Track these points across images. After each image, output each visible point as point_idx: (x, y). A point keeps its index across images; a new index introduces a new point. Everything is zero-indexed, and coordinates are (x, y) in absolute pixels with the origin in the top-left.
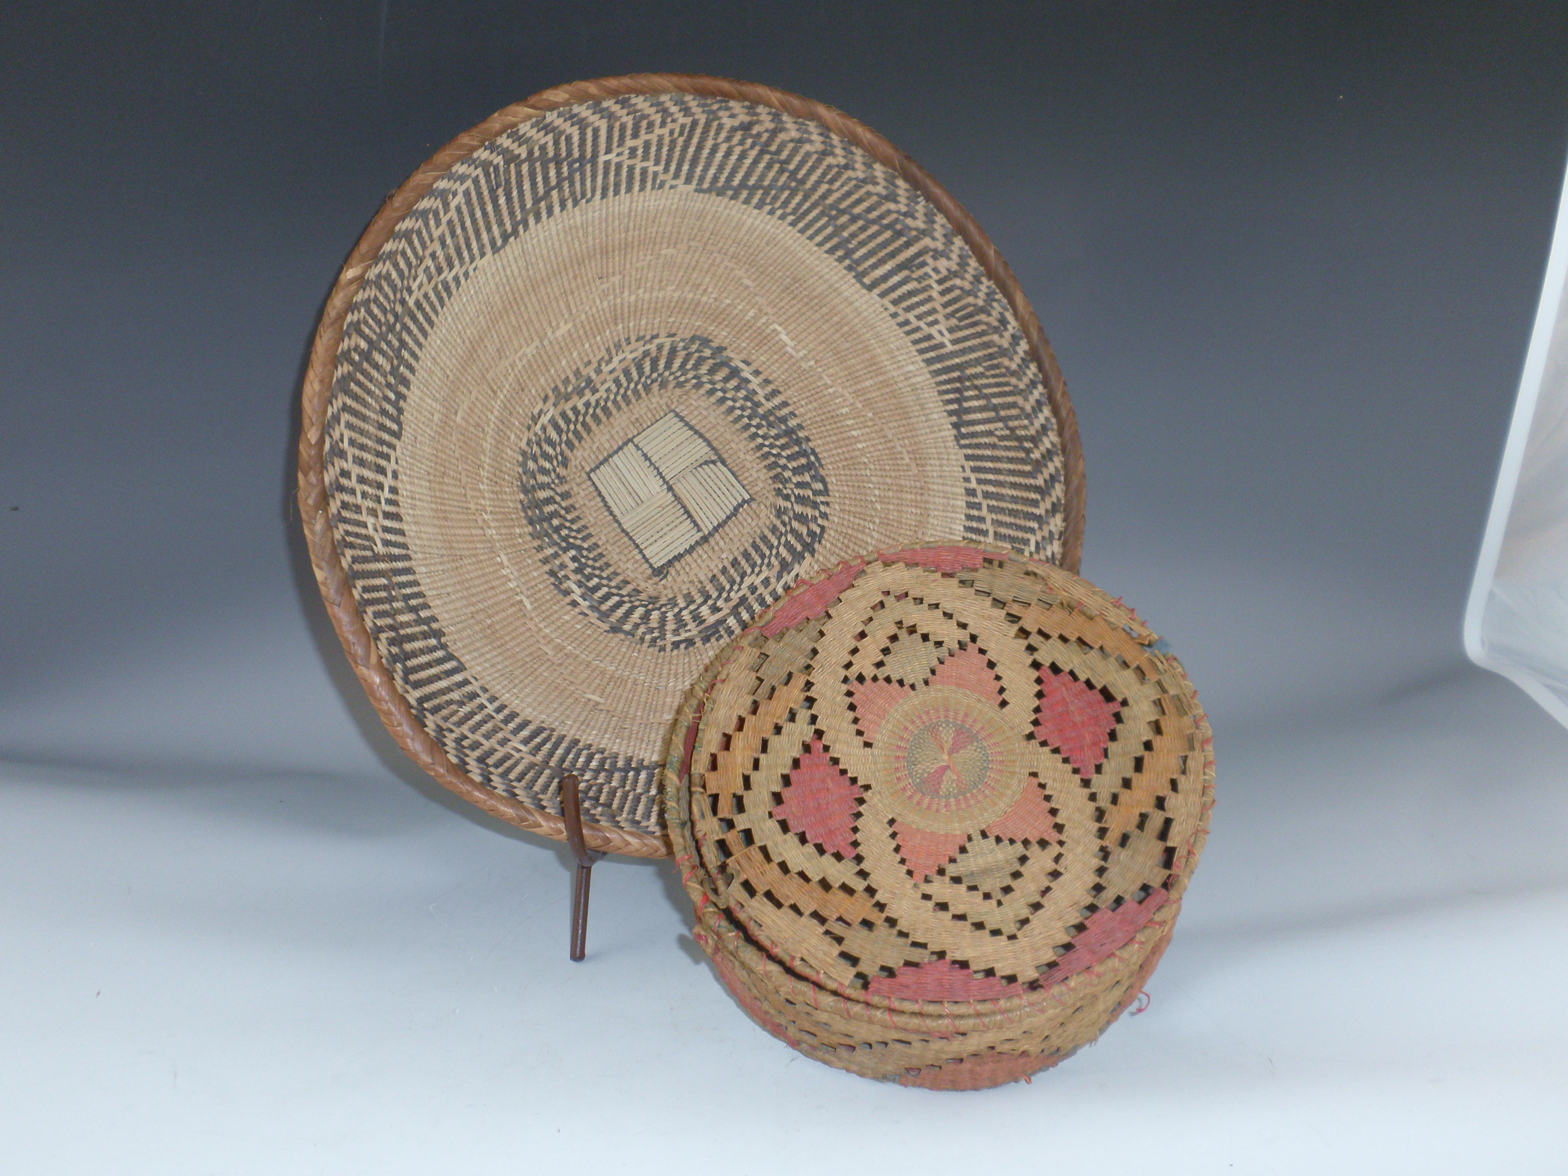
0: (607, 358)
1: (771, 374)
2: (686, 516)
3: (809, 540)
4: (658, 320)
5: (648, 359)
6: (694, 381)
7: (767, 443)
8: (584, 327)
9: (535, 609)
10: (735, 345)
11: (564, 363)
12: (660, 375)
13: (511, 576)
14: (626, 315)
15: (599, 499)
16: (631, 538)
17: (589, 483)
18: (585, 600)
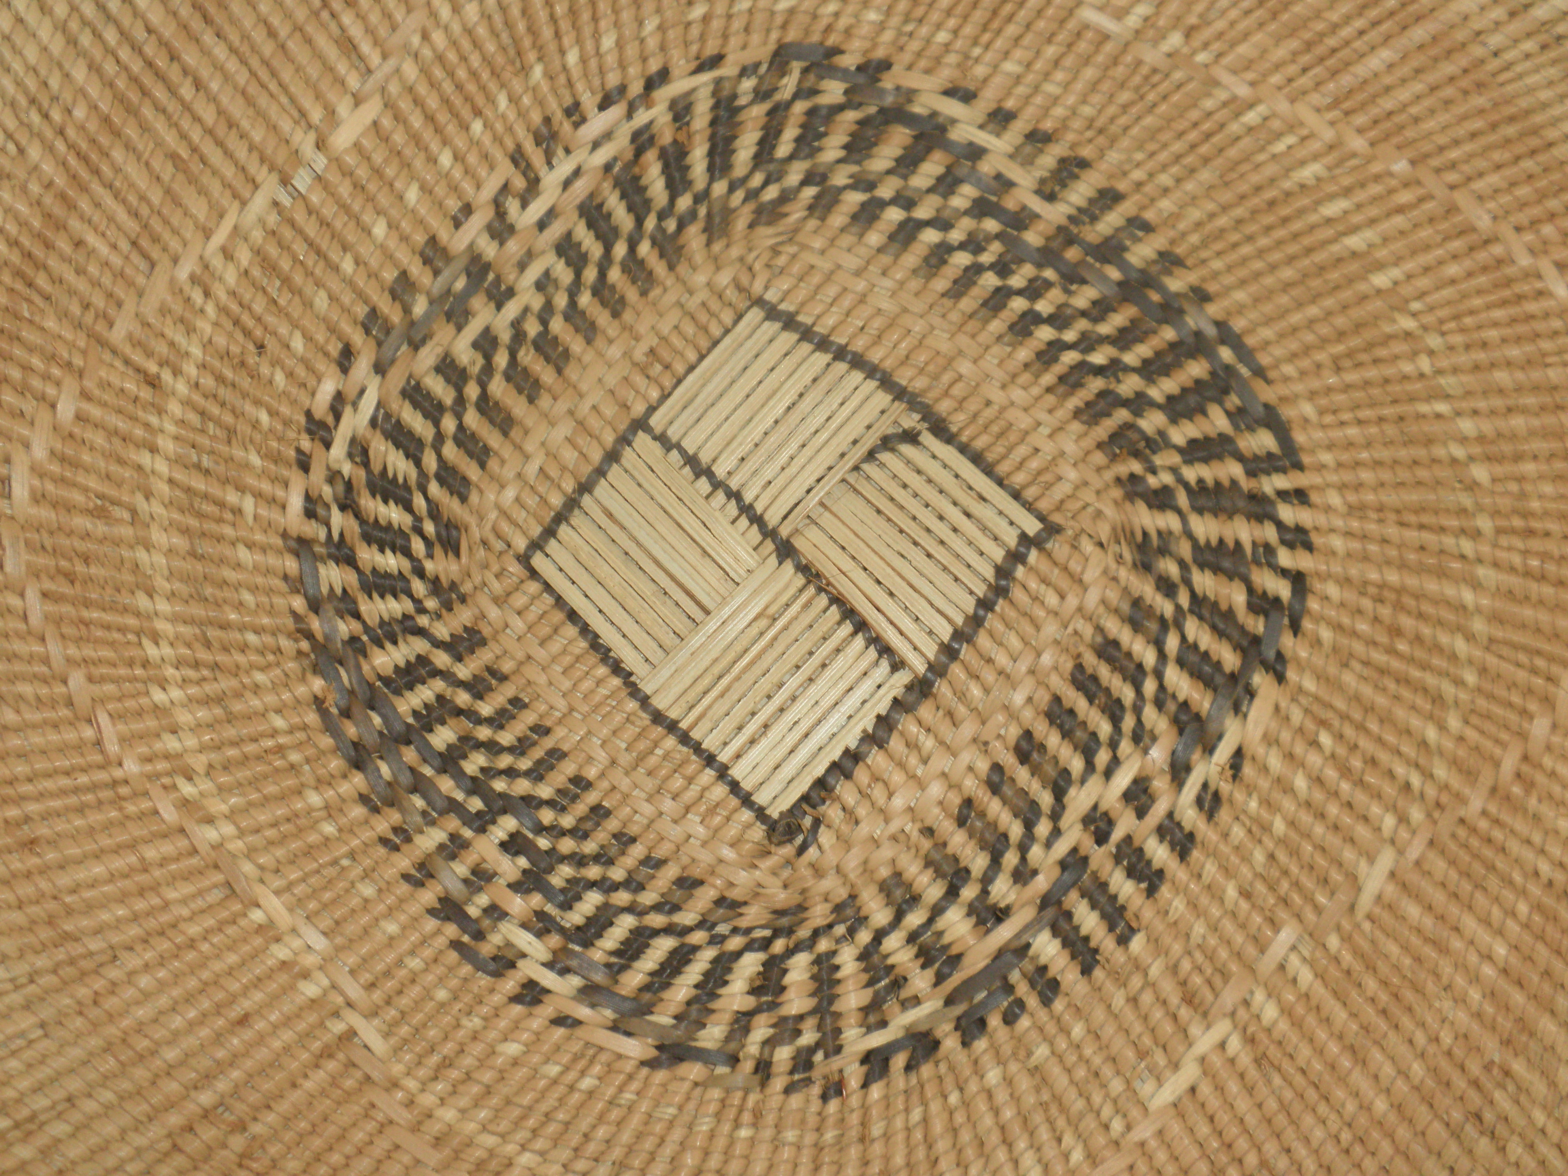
0: (519, 183)
1: (1046, 111)
2: (847, 628)
3: (1257, 625)
4: (650, 25)
5: (651, 156)
6: (810, 192)
7: (1070, 336)
8: (418, 102)
9: (396, 1051)
10: (915, 46)
11: (380, 230)
12: (698, 199)
13: (310, 960)
14: (547, 33)
15: (571, 631)
16: (685, 739)
17: (533, 587)
18: (564, 971)
